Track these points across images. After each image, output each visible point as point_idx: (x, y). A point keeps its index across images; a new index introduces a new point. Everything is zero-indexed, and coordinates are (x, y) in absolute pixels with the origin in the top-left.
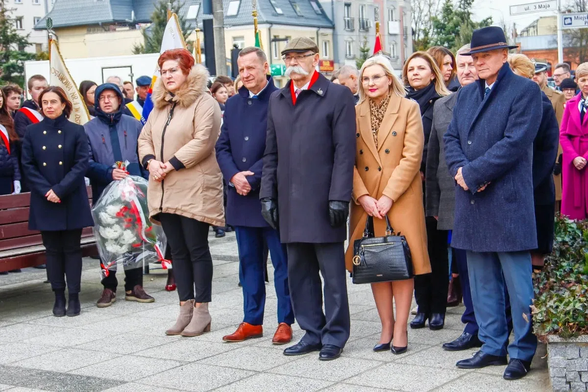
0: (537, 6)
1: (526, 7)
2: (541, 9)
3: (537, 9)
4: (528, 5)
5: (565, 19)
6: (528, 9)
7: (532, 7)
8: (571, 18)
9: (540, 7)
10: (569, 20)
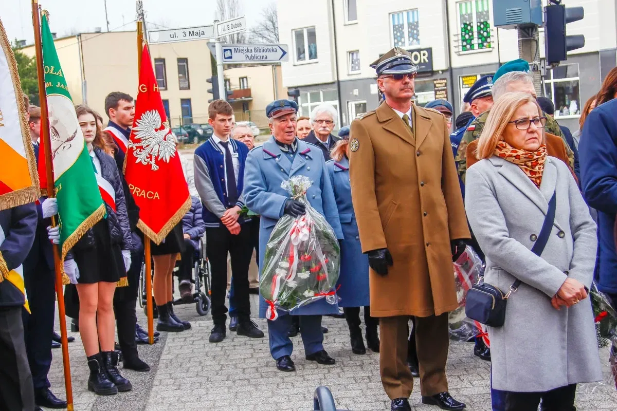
0: (187, 34)
1: (172, 33)
2: (191, 37)
3: (188, 36)
4: (174, 31)
5: (225, 50)
6: (174, 36)
7: (180, 34)
8: (231, 50)
9: (191, 34)
10: (229, 52)
